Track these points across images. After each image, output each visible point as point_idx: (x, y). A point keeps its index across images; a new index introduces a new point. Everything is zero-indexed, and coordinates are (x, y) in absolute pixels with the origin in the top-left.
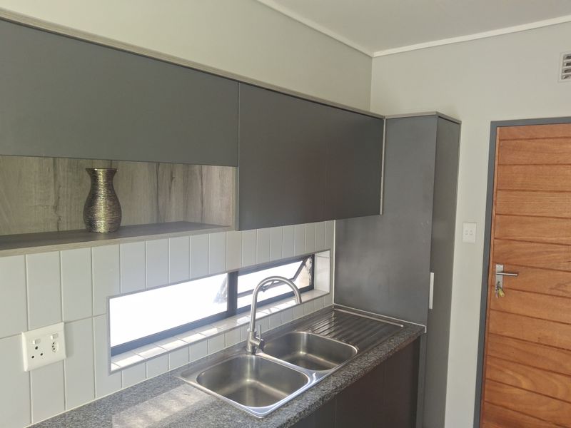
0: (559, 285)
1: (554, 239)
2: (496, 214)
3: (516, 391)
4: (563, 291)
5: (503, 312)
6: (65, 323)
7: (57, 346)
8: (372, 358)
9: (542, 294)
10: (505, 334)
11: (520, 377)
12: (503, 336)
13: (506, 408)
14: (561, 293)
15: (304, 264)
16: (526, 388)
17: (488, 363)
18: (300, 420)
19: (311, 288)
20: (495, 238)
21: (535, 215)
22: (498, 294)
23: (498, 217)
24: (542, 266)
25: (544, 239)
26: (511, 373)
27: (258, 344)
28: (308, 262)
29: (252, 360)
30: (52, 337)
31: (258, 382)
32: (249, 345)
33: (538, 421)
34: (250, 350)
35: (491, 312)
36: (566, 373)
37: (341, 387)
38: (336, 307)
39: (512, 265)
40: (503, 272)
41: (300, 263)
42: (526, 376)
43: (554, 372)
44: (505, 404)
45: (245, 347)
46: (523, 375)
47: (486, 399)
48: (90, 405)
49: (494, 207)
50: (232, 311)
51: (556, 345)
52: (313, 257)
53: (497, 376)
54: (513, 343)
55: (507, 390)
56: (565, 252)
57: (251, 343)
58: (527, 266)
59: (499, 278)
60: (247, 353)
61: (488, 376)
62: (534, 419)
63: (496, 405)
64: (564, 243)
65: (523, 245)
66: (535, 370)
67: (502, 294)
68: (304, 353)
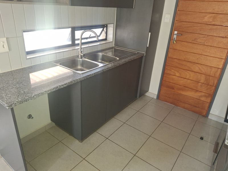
0: (195, 39)
1: (197, 21)
2: (178, 10)
3: (174, 77)
4: (196, 41)
5: (174, 49)
6: (7, 38)
7: (5, 46)
8: (123, 61)
9: (189, 42)
10: (174, 57)
11: (176, 72)
12: (173, 58)
13: (170, 82)
14: (195, 42)
15: (103, 30)
16: (178, 76)
17: (166, 68)
18: (94, 76)
19: (106, 39)
20: (176, 21)
21: (192, 11)
22: (174, 43)
23: (179, 12)
24: (191, 32)
25: (193, 21)
26: (173, 71)
27: (83, 55)
28: (105, 29)
29: (80, 60)
30: (2, 43)
31: (83, 68)
32: (80, 56)
33: (179, 86)
34: (80, 57)
35: (170, 49)
36: (191, 70)
37: (110, 68)
38: (115, 47)
39: (180, 31)
40: (177, 34)
41: (102, 29)
42: (178, 72)
43: (187, 70)
44: (170, 81)
45: (78, 56)
46: (177, 71)
47: (164, 80)
48: (20, 69)
49: (178, 7)
50: (73, 44)
51: (190, 61)
52: (107, 27)
53: (168, 72)
54: (176, 60)
55: (172, 77)
56: (200, 26)
57: (80, 55)
58: (186, 32)
59: (175, 36)
60: (79, 58)
61: (166, 72)
62: (177, 85)
63: (167, 81)
64: (200, 23)
65: (186, 23)
66: (181, 70)
67: (175, 42)
68: (101, 61)
